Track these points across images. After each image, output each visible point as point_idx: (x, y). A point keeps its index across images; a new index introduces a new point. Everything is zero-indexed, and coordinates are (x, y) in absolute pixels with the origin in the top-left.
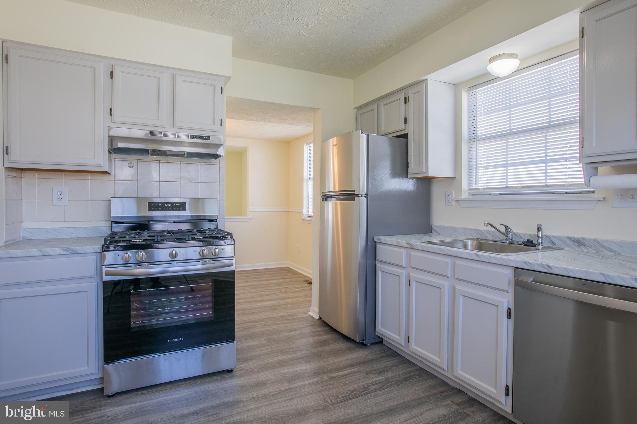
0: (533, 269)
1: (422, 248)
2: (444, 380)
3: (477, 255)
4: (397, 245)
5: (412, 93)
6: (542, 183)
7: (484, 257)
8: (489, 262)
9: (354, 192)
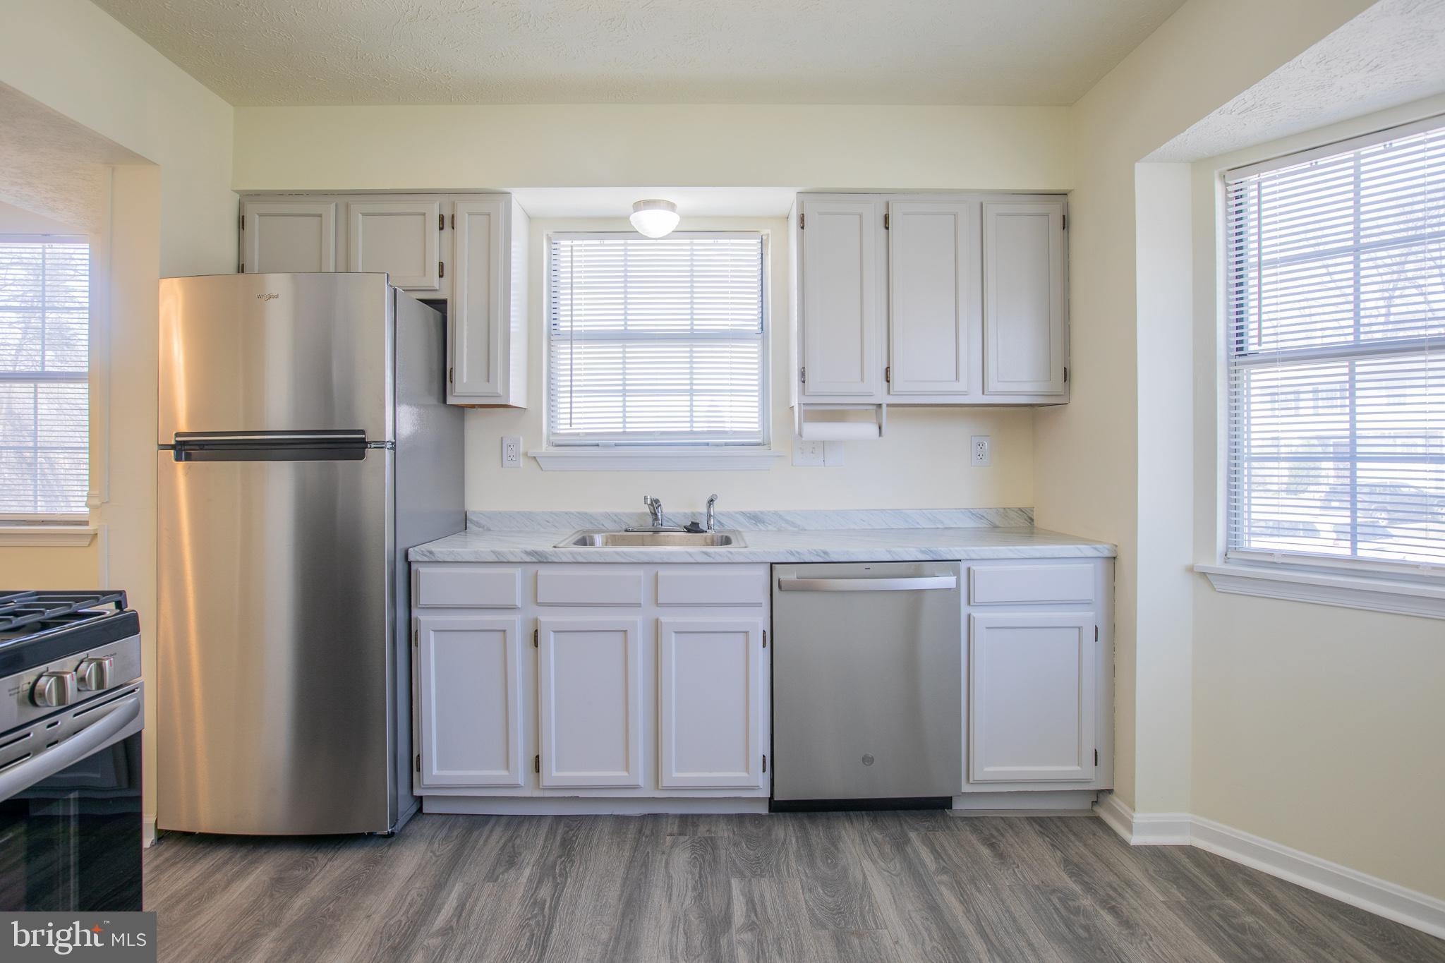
0: (802, 561)
1: (574, 558)
2: (615, 813)
3: (706, 553)
4: (496, 560)
5: (468, 213)
6: (685, 427)
7: (720, 555)
8: (730, 561)
9: (364, 436)
